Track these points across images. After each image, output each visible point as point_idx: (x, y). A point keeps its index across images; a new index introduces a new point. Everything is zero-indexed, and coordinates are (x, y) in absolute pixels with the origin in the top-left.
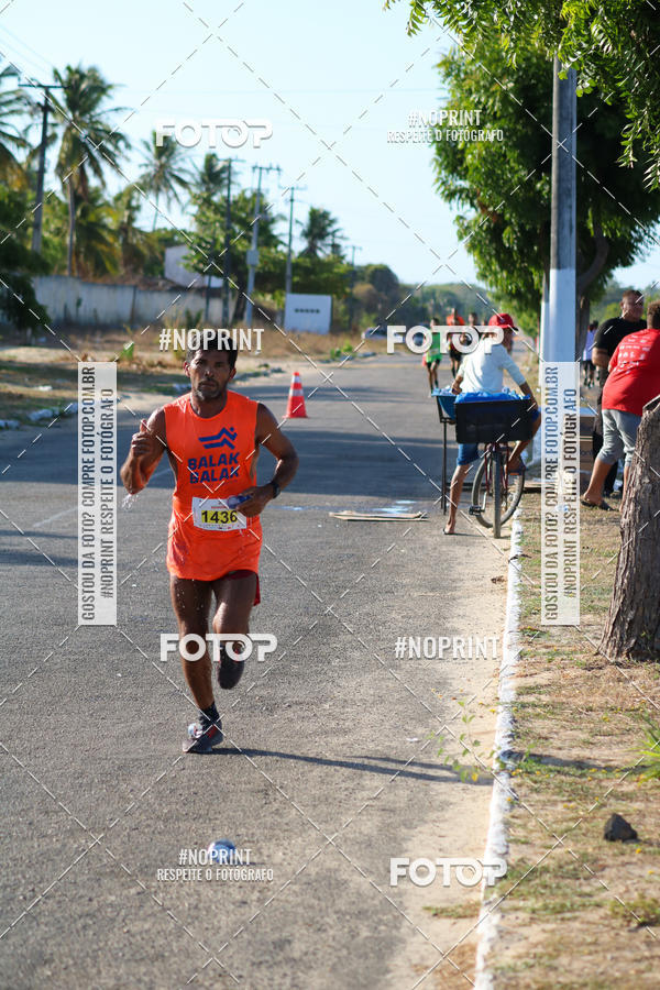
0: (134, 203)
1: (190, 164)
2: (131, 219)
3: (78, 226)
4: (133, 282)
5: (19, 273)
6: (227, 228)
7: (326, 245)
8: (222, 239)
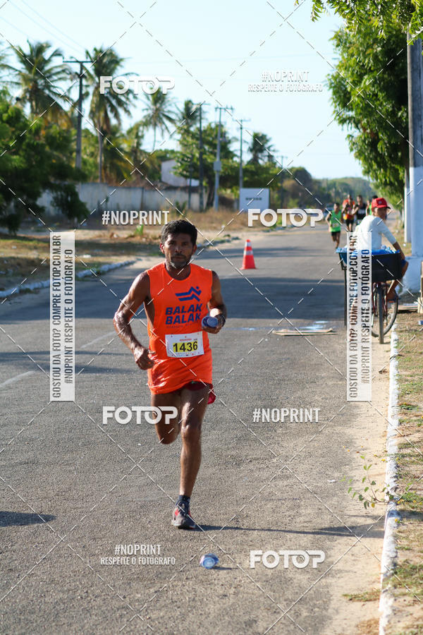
0: (140, 134)
1: (175, 107)
2: (139, 144)
3: (105, 150)
4: (141, 185)
5: (68, 182)
6: (200, 148)
7: (265, 156)
8: (197, 155)
